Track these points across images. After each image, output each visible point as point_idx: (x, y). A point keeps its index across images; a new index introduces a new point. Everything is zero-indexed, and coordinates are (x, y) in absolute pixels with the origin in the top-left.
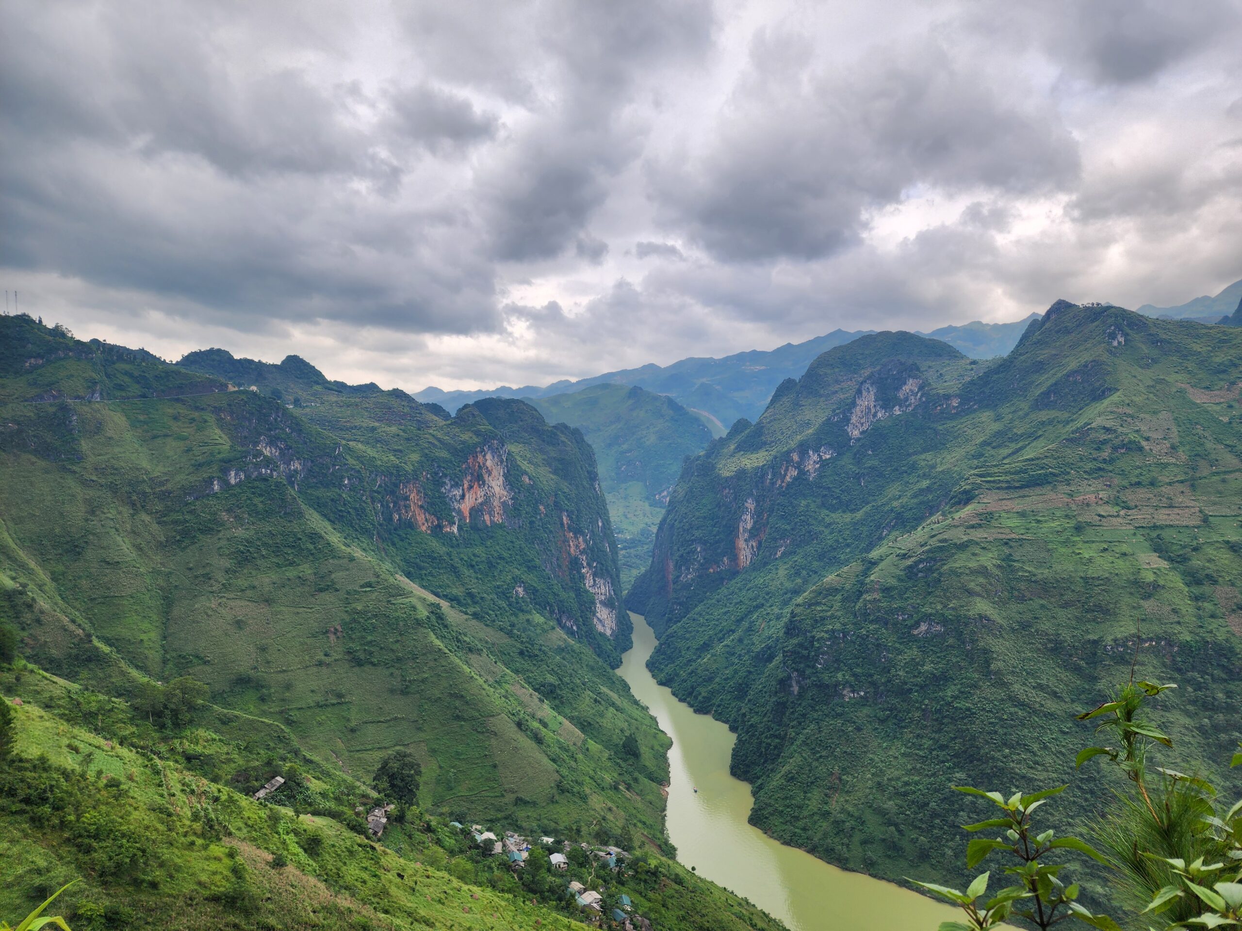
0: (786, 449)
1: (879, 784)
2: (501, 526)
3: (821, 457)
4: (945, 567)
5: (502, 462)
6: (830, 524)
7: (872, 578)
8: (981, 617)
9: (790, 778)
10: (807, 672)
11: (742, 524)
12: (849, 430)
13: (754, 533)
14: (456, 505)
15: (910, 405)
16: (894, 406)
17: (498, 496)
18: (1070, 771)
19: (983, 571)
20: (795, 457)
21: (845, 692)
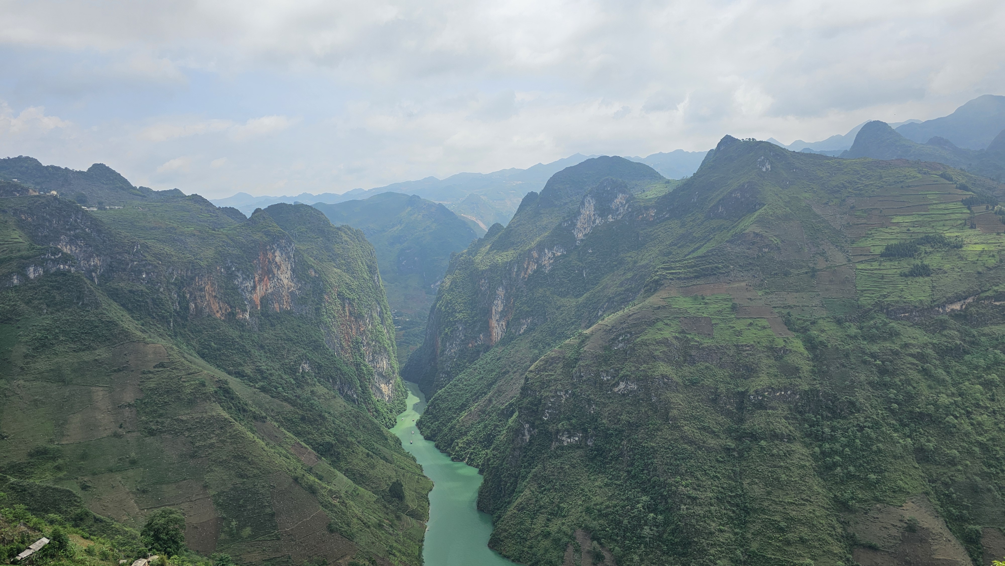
0: (528, 248)
1: (588, 508)
2: (289, 313)
3: (554, 254)
4: (638, 340)
5: (289, 258)
6: (560, 307)
7: (585, 349)
8: (663, 376)
9: (521, 509)
10: (536, 424)
11: (494, 308)
12: (575, 233)
13: (503, 314)
14: (248, 295)
15: (620, 214)
16: (608, 215)
17: (286, 287)
18: (722, 490)
19: (665, 342)
20: (535, 255)
21: (564, 438)
